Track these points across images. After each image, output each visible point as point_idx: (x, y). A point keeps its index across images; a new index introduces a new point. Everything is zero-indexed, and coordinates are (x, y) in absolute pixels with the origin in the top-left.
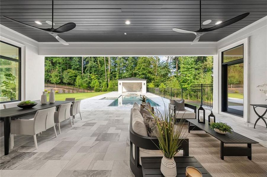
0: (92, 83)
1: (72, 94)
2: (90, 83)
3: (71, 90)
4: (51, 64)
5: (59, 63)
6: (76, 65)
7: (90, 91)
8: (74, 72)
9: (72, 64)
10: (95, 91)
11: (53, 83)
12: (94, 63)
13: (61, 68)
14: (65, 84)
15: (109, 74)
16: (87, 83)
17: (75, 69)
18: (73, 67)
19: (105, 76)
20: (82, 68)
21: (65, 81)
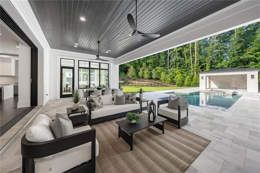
0: (176, 78)
1: (156, 87)
2: (174, 77)
3: (157, 84)
4: (145, 65)
5: (151, 63)
6: (163, 62)
7: (172, 86)
8: (161, 68)
9: (159, 62)
10: (177, 85)
11: (145, 79)
12: (179, 57)
13: (152, 67)
14: (153, 79)
15: (196, 66)
16: (171, 77)
17: (162, 66)
18: (160, 65)
19: (191, 69)
20: (167, 64)
21: (154, 77)
